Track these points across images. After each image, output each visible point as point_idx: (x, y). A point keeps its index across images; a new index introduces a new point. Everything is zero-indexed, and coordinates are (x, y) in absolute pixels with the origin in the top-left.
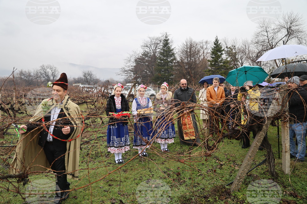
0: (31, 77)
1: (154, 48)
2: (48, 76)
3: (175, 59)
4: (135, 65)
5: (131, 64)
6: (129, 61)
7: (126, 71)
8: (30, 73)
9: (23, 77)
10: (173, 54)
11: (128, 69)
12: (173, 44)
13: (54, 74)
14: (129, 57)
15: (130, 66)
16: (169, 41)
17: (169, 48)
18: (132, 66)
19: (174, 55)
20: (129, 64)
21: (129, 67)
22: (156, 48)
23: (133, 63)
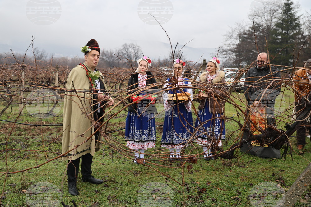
0: (113, 58)
1: (269, 18)
2: (130, 57)
3: (300, 33)
4: (238, 42)
5: (232, 42)
6: (231, 37)
7: (225, 51)
8: (111, 53)
9: (104, 57)
10: (298, 25)
11: (228, 48)
12: (299, 9)
13: (136, 54)
14: (231, 31)
15: (231, 44)
16: (292, 6)
17: (291, 16)
18: (233, 44)
19: (299, 27)
20: (229, 42)
21: (229, 46)
22: (272, 17)
23: (235, 40)
